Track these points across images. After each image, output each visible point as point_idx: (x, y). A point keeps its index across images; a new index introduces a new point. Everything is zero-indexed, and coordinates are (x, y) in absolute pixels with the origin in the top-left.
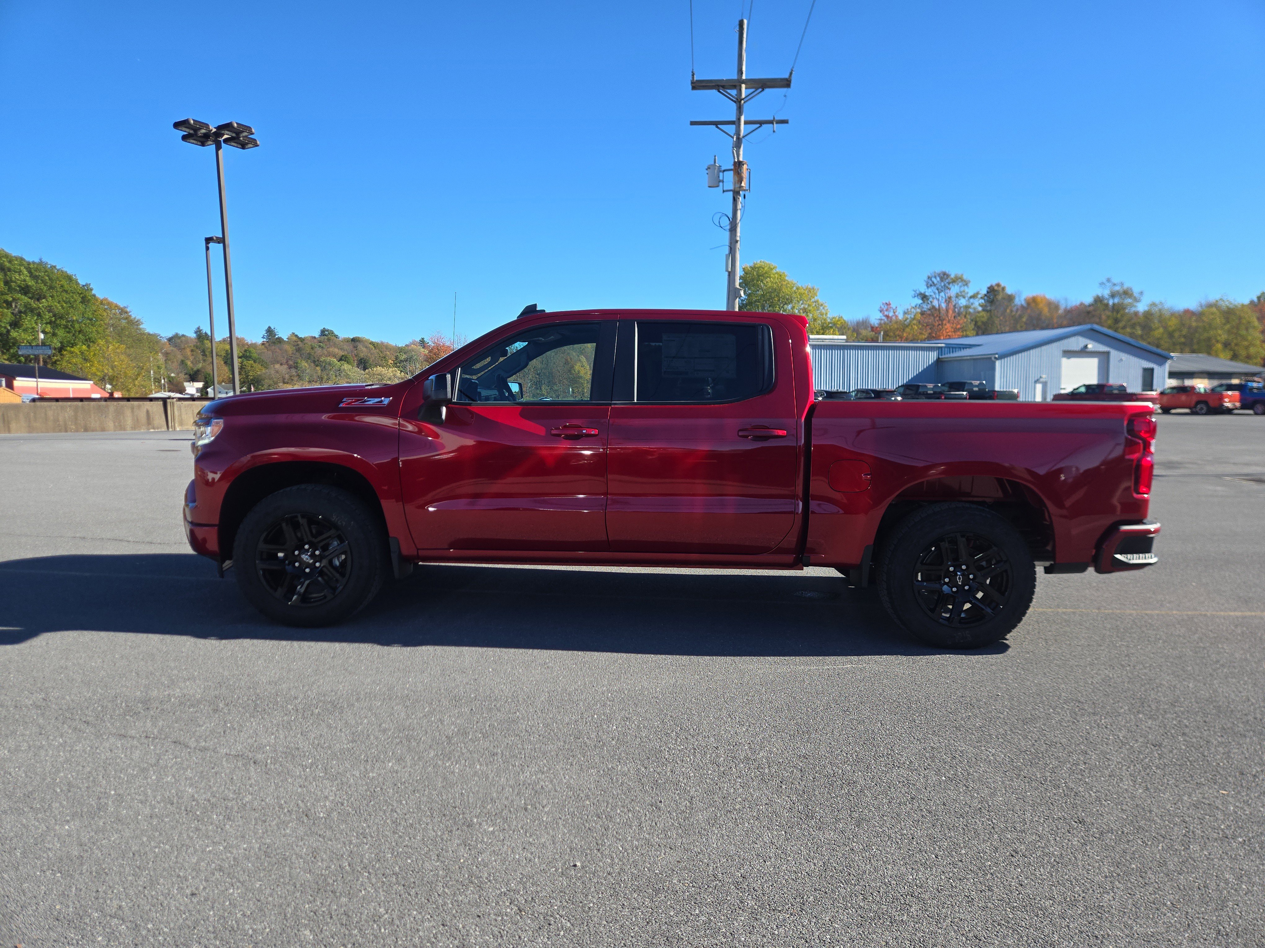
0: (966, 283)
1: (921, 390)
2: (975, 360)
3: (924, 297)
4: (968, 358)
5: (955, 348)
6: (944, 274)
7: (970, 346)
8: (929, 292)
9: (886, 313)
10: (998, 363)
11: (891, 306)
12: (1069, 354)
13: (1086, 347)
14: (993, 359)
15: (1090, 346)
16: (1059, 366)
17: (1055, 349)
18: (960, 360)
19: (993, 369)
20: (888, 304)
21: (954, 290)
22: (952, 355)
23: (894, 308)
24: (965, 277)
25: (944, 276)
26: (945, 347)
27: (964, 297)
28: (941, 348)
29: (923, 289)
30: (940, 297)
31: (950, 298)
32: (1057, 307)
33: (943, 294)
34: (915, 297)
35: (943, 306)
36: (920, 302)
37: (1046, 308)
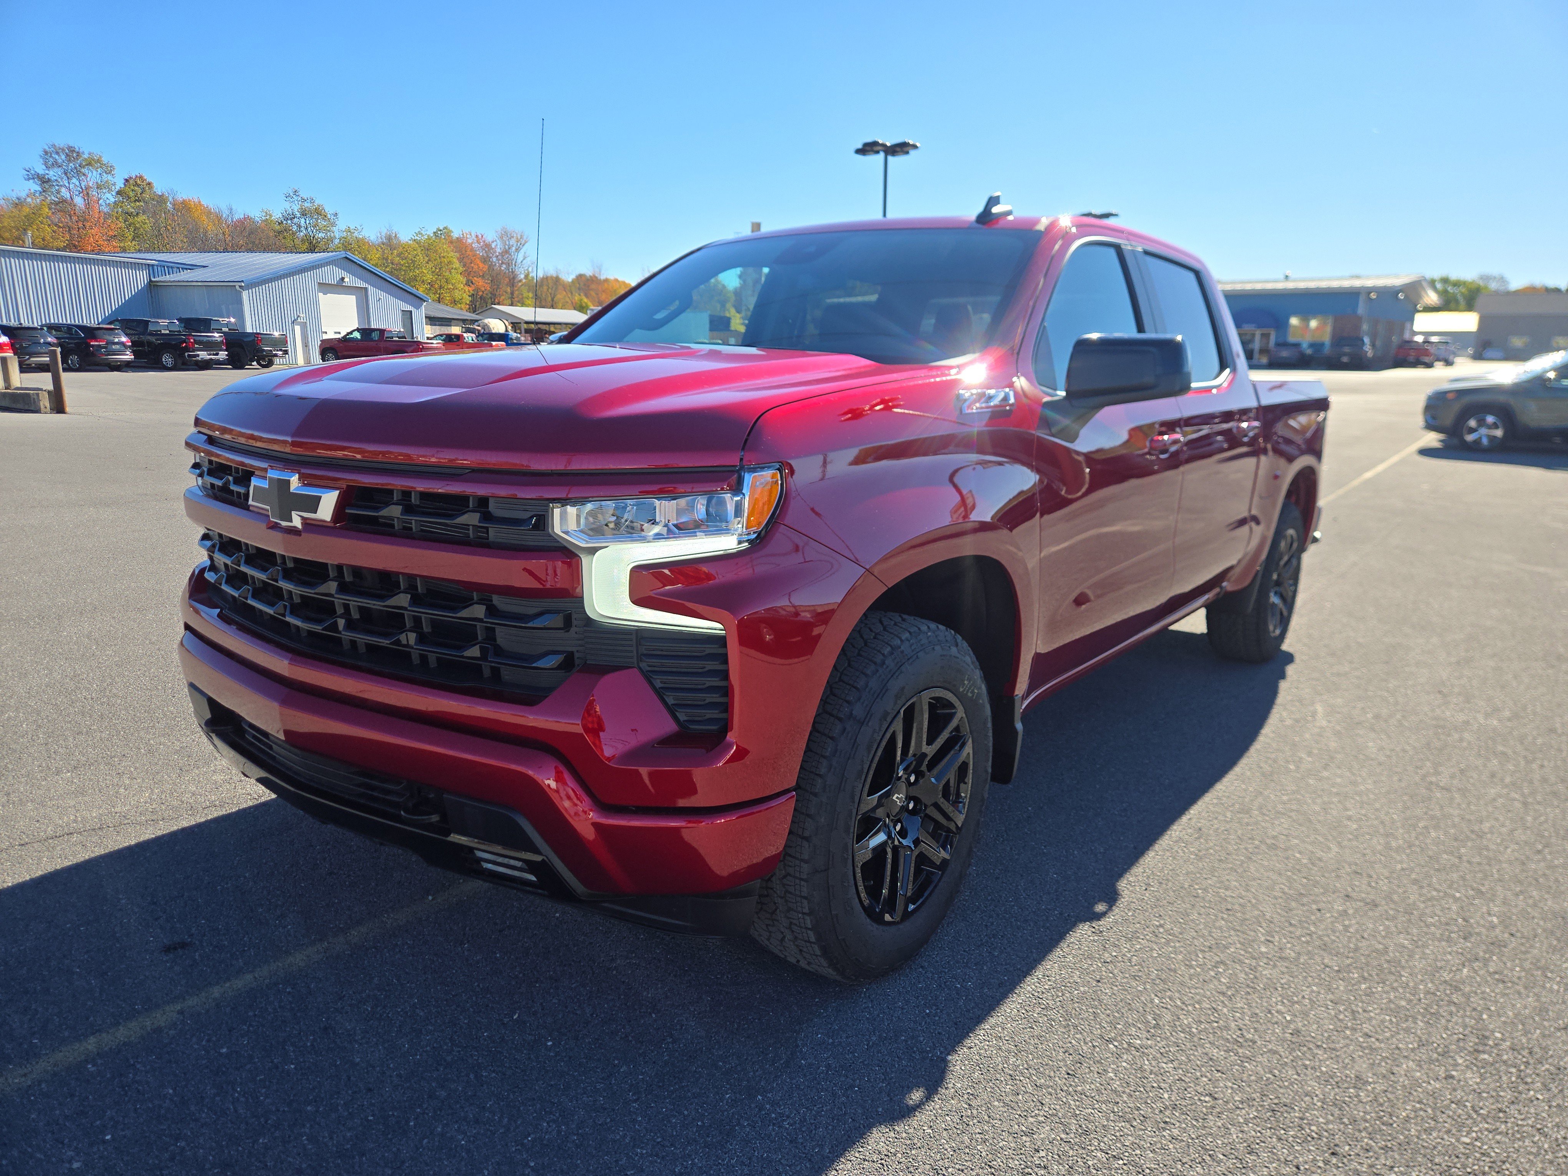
0: (109, 170)
1: (151, 328)
2: (209, 287)
3: (44, 181)
4: (200, 284)
5: (172, 267)
6: (72, 150)
7: (192, 267)
8: (52, 174)
10: (245, 295)
12: (325, 287)
13: (343, 279)
14: (237, 287)
15: (346, 280)
16: (317, 303)
17: (309, 279)
18: (185, 286)
19: (240, 302)
21: (93, 177)
22: (168, 278)
24: (105, 160)
25: (72, 153)
26: (156, 265)
27: (110, 190)
28: (151, 265)
29: (40, 169)
30: (72, 186)
31: (88, 188)
32: (218, 218)
33: (74, 180)
34: (29, 179)
35: (79, 201)
36: (39, 188)
37: (204, 217)
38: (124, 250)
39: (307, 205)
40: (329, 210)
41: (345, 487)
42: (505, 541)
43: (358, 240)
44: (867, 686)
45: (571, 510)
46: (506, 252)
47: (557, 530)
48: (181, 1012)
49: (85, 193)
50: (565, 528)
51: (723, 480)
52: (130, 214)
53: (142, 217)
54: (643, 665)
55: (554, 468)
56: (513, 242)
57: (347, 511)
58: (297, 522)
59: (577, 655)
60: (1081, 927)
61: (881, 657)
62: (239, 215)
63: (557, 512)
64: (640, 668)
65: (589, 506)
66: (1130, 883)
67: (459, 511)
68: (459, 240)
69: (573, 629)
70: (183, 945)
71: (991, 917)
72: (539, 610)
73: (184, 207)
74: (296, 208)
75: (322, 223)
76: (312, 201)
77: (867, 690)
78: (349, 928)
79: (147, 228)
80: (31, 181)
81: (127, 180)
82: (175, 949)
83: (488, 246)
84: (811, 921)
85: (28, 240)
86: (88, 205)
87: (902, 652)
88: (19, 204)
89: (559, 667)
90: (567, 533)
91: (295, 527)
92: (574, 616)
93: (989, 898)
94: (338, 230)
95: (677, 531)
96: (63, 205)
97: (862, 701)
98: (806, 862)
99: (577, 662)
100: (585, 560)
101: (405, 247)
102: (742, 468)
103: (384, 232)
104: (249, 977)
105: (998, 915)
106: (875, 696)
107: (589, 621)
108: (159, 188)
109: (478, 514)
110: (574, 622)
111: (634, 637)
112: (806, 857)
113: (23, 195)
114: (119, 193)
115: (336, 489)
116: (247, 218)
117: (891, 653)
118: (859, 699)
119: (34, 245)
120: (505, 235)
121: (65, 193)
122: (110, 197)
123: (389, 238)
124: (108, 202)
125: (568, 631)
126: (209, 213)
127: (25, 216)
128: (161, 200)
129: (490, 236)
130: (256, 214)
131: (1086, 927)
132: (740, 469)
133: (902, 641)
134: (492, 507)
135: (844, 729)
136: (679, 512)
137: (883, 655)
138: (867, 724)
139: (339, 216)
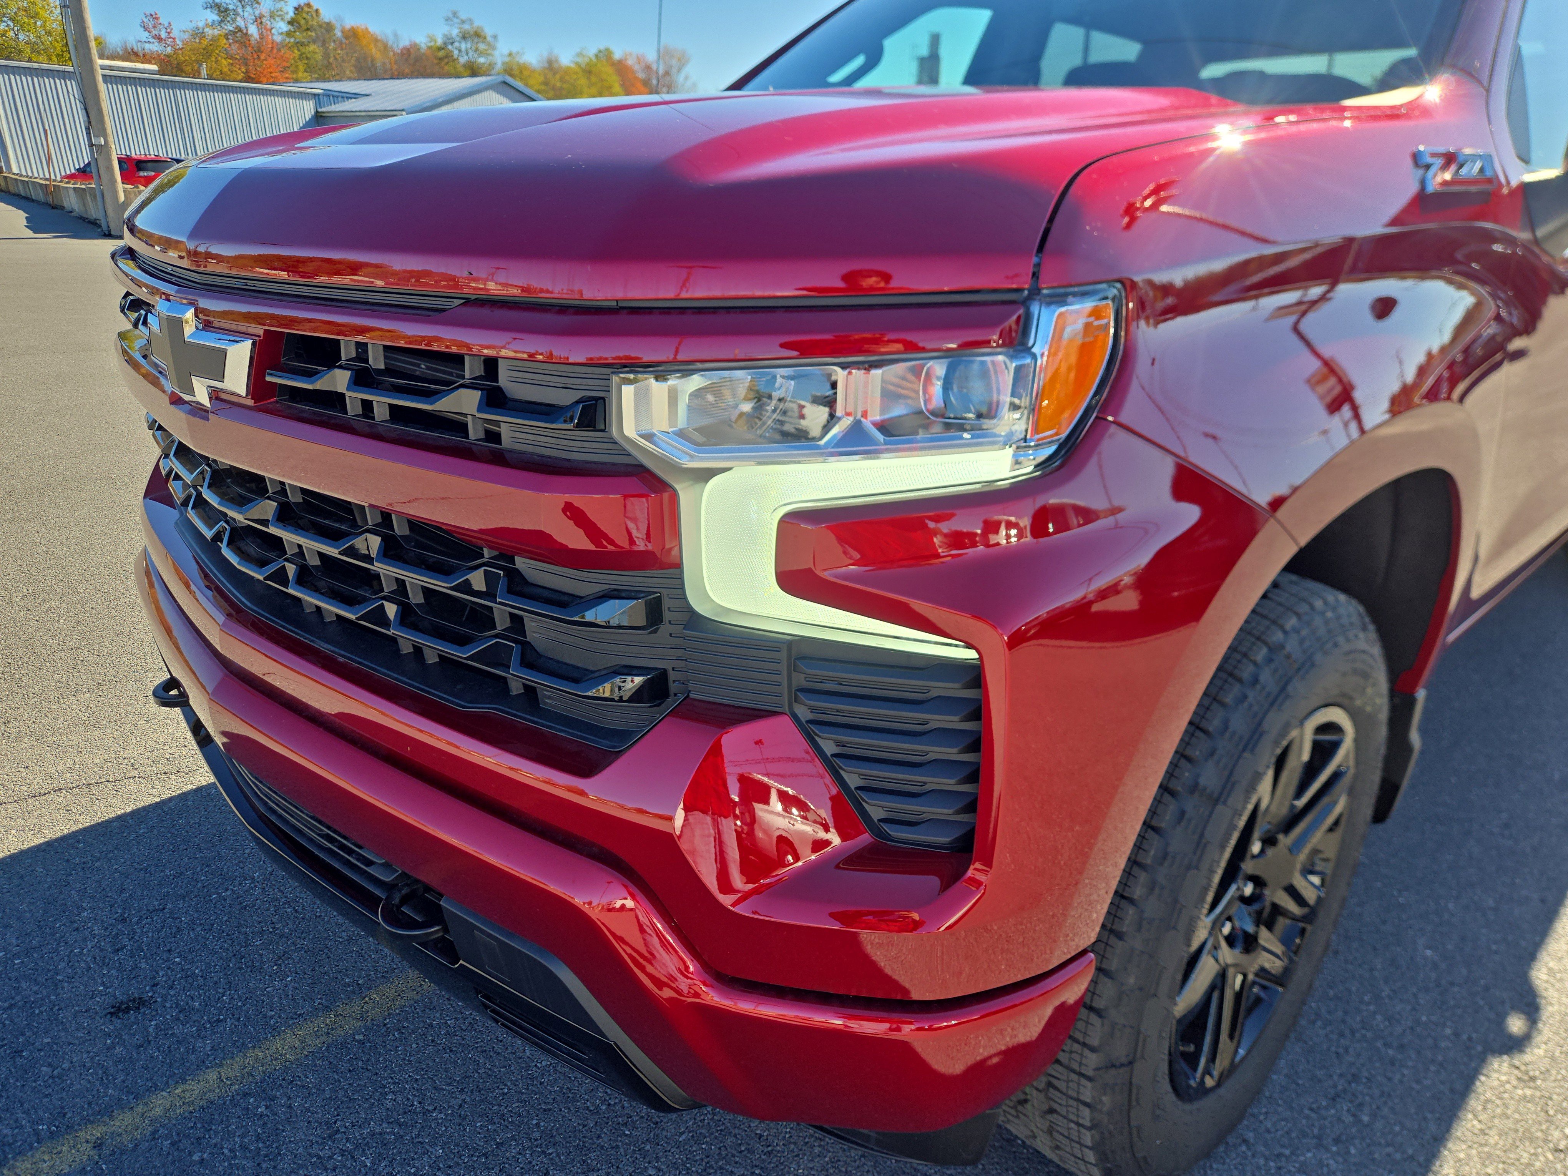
3: (221, 10)
4: (363, 114)
5: (337, 97)
7: (356, 96)
9: (155, 32)
11: (161, 21)
18: (350, 117)
20: (154, 17)
21: (266, 4)
22: (333, 107)
23: (166, 25)
26: (323, 95)
27: (282, 19)
28: (318, 95)
30: (246, 14)
31: (261, 16)
32: (385, 47)
33: (248, 8)
34: (206, 8)
35: (253, 30)
36: (216, 18)
37: (372, 46)
38: (297, 81)
39: (467, 27)
40: (489, 31)
41: (261, 333)
42: (530, 449)
43: (518, 64)
44: (1226, 728)
45: (658, 389)
46: (667, 73)
47: (630, 429)
48: (98, 1145)
49: (259, 20)
50: (646, 428)
51: (990, 324)
52: (302, 44)
53: (312, 47)
54: (803, 713)
55: (620, 295)
56: (674, 62)
57: (268, 378)
58: (202, 396)
59: (672, 676)
60: (1496, 1065)
61: (1251, 668)
62: (404, 42)
63: (628, 391)
64: (795, 717)
65: (696, 382)
66: (1551, 972)
67: (448, 383)
68: (620, 62)
69: (665, 629)
70: (140, 1003)
71: (1342, 1035)
72: (598, 588)
73: (353, 34)
74: (455, 32)
75: (482, 46)
76: (471, 21)
77: (1228, 735)
78: (370, 988)
79: (319, 57)
80: (209, 10)
81: (296, 9)
82: (127, 1010)
83: (648, 68)
84: (1092, 1137)
85: (204, 72)
86: (262, 36)
87: (1288, 657)
88: (198, 34)
89: (638, 696)
90: (649, 437)
91: (198, 403)
92: (666, 603)
93: (1331, 993)
94: (500, 55)
95: (880, 437)
96: (240, 36)
97: (1216, 757)
98: (1093, 1050)
99: (673, 687)
100: (685, 493)
101: (567, 71)
102: (1035, 292)
103: (545, 54)
104: (212, 1075)
105: (1353, 1032)
106: (1241, 747)
107: (694, 620)
108: (326, 15)
109: (478, 393)
110: (667, 615)
111: (783, 655)
112: (1095, 1042)
113: (201, 24)
114: (290, 23)
115: (246, 335)
116: (415, 46)
117: (1270, 660)
118: (1212, 754)
119: (210, 77)
120: (663, 54)
121: (240, 22)
122: (283, 27)
123: (550, 62)
124: (280, 31)
125: (655, 632)
126: (376, 40)
127: (204, 49)
128: (329, 27)
129: (651, 56)
130: (421, 40)
131: (1505, 1067)
132: (1030, 298)
133: (1285, 632)
134: (504, 379)
135: (1183, 813)
136: (889, 396)
137: (1255, 663)
138: (1225, 803)
139: (499, 38)
